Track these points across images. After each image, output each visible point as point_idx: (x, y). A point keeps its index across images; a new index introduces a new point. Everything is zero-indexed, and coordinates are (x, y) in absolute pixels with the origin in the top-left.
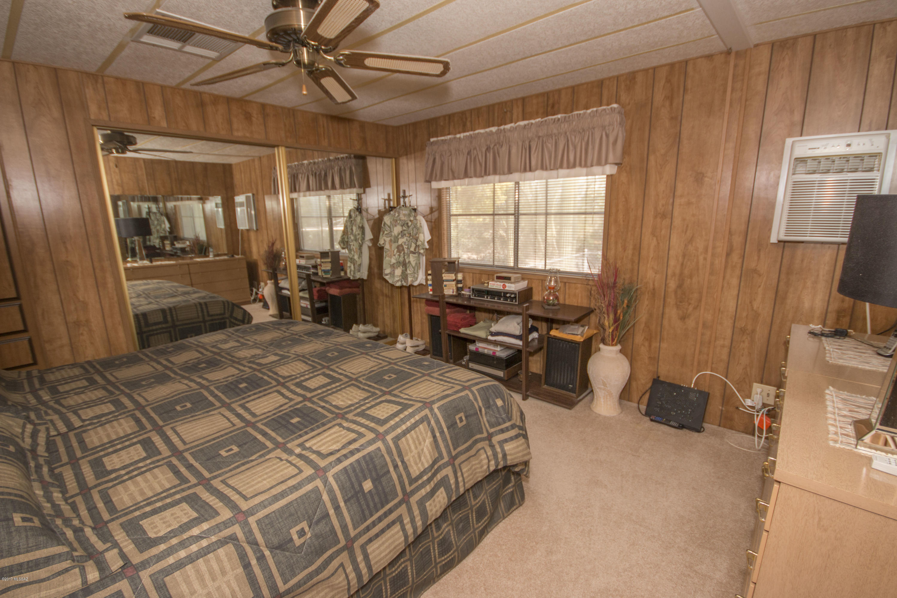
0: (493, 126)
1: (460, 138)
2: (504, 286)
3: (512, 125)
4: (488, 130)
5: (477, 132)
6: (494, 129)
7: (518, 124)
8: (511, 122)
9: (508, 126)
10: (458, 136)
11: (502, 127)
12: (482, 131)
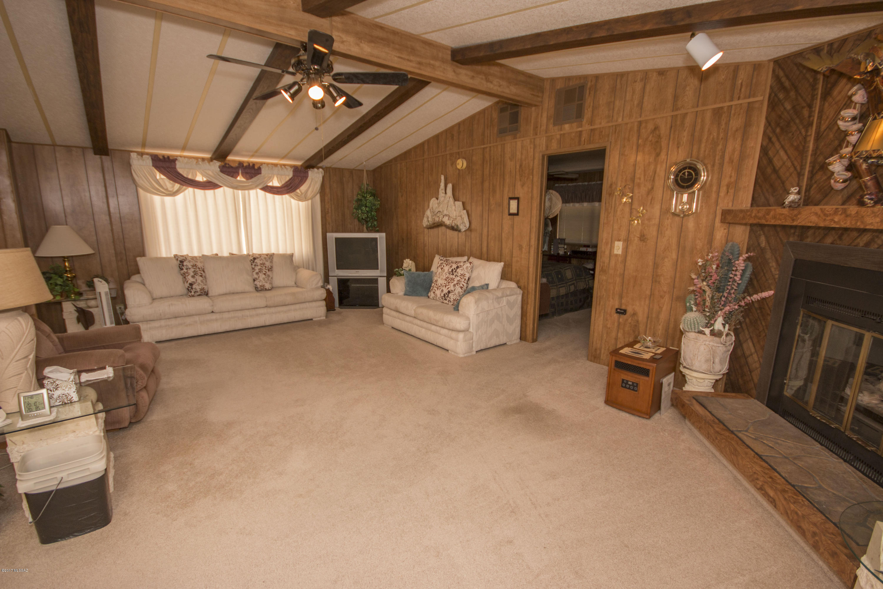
0: (586, 182)
1: (570, 186)
2: (587, 249)
3: (594, 182)
4: (583, 184)
5: (578, 184)
6: (586, 183)
7: (597, 182)
8: (594, 181)
9: (593, 183)
10: (569, 185)
11: (590, 183)
12: (581, 184)
